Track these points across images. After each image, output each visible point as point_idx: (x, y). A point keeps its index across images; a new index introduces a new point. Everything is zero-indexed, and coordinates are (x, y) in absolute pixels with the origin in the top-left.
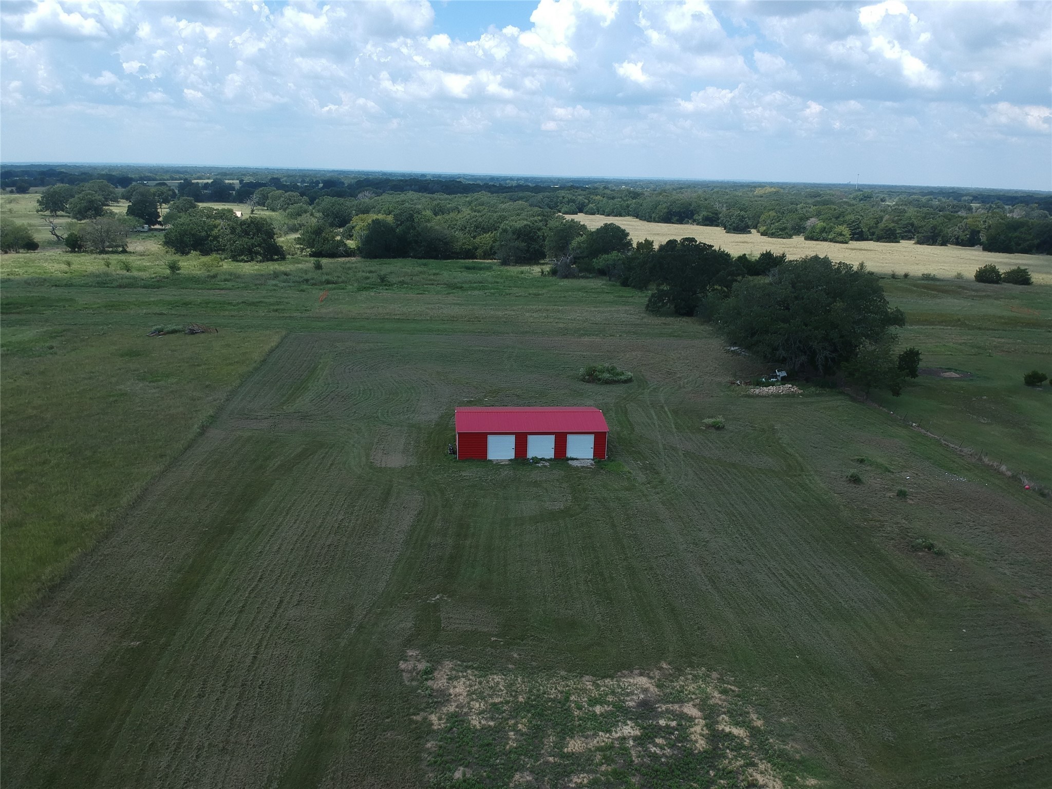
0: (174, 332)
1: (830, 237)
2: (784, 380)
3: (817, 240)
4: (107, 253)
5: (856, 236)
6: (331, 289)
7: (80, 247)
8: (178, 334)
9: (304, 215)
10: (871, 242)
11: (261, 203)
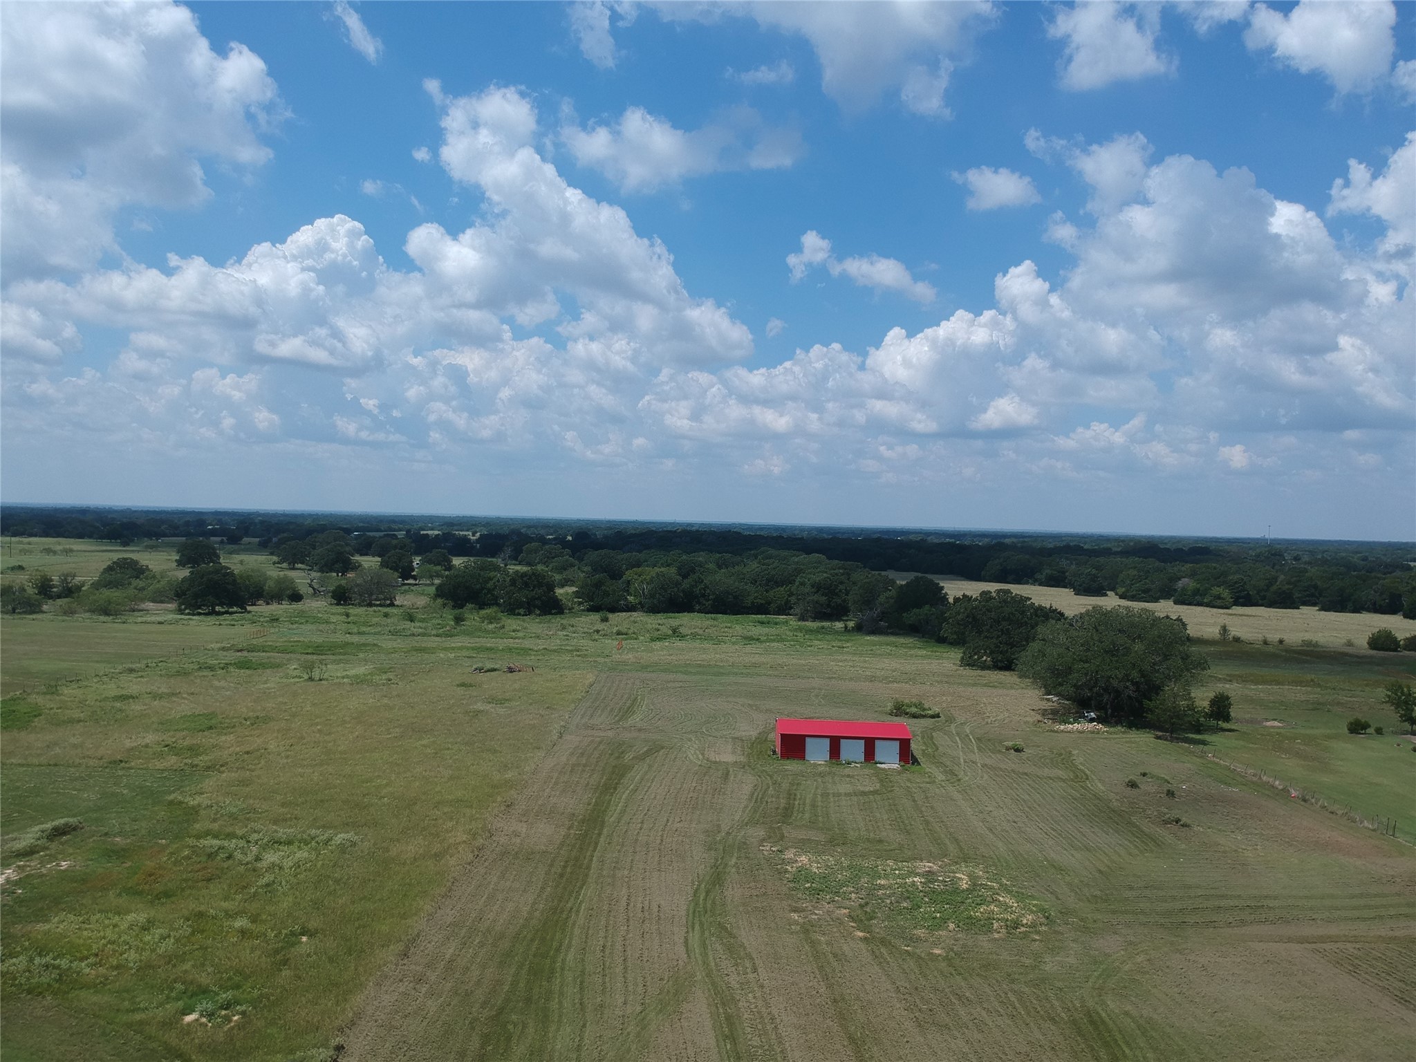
0: (494, 670)
2: (1092, 721)
4: (375, 606)
6: (623, 639)
7: (346, 600)
8: (498, 672)
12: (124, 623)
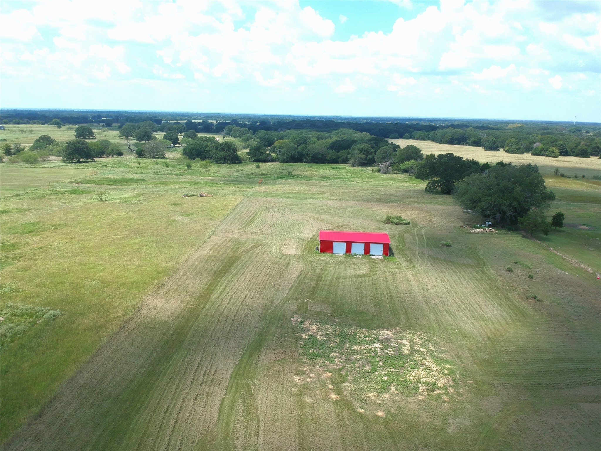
0: (193, 195)
1: (546, 153)
2: (489, 226)
3: (539, 155)
4: (156, 158)
5: (563, 153)
6: (264, 178)
7: (143, 155)
8: (194, 197)
9: (250, 140)
10: (573, 157)
11: (228, 134)
12: (35, 168)
